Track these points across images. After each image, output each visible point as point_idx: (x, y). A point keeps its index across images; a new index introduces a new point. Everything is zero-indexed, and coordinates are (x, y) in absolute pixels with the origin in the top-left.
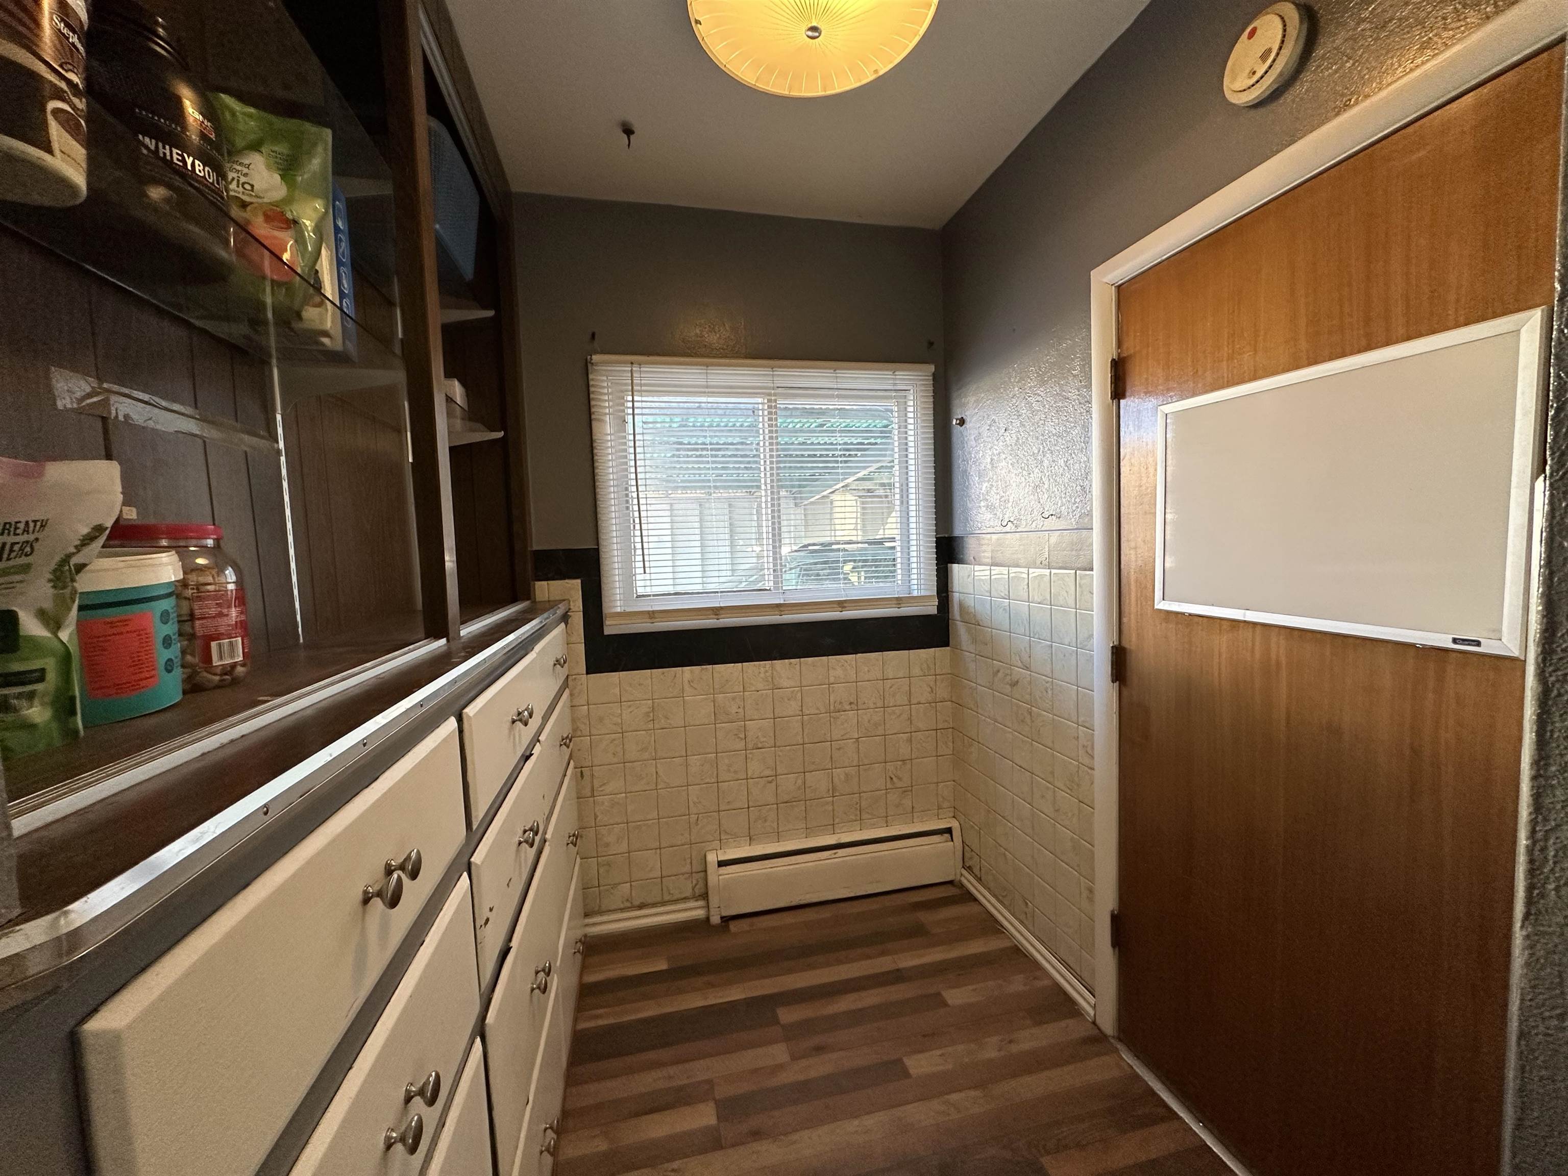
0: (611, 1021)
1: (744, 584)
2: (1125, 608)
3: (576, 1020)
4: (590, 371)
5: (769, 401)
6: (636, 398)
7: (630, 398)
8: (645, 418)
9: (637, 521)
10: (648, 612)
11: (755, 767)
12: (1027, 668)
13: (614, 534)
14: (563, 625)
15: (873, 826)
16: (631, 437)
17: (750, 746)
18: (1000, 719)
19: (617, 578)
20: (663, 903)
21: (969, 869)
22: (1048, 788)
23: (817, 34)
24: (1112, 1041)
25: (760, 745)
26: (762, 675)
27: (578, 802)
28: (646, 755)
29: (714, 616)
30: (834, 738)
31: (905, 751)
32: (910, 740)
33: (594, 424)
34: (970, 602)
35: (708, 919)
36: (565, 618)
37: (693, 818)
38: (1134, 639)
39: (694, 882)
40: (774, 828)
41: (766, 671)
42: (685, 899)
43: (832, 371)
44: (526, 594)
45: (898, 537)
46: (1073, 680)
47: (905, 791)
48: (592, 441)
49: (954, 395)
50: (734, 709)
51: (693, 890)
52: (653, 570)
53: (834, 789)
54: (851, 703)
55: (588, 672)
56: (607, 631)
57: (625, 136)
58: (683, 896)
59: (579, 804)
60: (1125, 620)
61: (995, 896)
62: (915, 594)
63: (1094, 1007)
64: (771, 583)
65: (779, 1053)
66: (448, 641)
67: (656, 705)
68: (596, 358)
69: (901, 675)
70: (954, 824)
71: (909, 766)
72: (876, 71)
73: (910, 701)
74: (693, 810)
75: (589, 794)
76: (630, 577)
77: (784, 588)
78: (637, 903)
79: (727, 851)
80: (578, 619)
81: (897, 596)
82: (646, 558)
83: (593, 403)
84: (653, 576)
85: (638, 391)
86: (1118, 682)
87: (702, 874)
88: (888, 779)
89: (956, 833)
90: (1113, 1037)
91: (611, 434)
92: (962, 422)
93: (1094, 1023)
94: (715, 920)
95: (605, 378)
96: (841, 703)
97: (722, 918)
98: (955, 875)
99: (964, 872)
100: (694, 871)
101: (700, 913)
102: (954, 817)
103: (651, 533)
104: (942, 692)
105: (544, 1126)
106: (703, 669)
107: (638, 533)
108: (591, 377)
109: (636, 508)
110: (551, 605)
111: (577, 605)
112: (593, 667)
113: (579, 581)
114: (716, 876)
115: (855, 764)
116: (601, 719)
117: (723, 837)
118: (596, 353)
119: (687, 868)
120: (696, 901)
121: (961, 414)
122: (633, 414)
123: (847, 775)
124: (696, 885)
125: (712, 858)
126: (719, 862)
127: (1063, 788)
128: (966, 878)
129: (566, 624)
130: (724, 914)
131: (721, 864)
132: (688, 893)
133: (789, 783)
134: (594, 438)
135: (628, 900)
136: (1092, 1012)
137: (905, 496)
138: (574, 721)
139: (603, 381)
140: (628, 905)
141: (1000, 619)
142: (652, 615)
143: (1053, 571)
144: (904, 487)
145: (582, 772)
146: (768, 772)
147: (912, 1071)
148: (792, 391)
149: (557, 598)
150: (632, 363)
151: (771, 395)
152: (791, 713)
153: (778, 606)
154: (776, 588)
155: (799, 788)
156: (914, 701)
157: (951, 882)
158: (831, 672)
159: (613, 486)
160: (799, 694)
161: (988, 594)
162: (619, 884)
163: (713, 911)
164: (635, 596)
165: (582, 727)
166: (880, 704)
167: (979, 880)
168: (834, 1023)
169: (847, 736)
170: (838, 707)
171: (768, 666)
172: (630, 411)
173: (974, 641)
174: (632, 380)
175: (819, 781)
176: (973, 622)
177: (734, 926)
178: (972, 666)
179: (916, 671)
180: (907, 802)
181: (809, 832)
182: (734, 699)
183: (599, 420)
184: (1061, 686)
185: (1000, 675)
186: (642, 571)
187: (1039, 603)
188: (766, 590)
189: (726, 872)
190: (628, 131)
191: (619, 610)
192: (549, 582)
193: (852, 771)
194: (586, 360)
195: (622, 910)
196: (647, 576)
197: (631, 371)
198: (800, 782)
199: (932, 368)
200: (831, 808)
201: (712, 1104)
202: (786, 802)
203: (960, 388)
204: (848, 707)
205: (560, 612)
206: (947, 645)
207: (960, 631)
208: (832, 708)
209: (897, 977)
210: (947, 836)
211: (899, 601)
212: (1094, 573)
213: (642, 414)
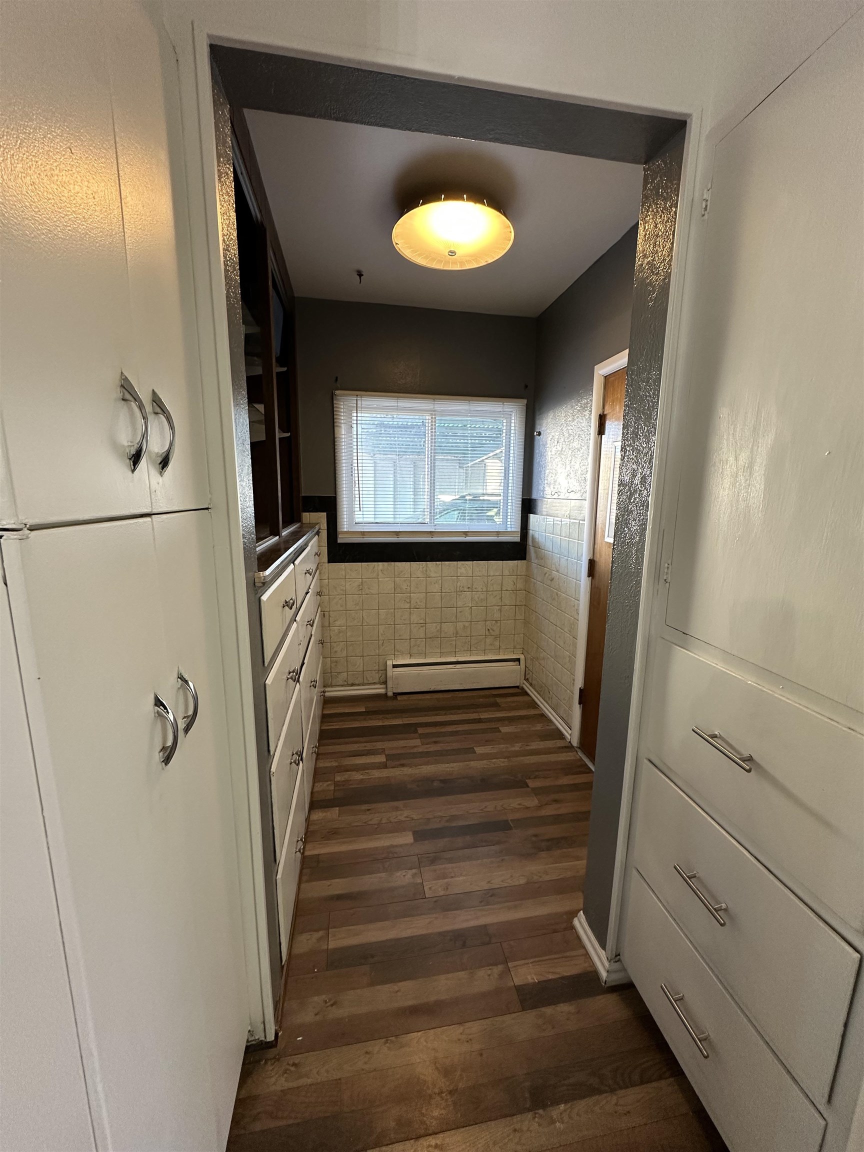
0: (337, 727)
1: (421, 519)
2: (596, 542)
3: (321, 726)
4: (334, 399)
5: (432, 418)
6: (359, 415)
7: (355, 414)
8: (363, 426)
9: (357, 482)
10: (361, 532)
11: (415, 618)
12: (558, 571)
13: (345, 489)
14: (317, 536)
15: (477, 655)
16: (355, 436)
17: (412, 607)
18: (545, 600)
19: (345, 513)
20: (363, 684)
21: (527, 680)
22: (562, 633)
23: (454, 254)
24: (576, 748)
25: (417, 607)
26: (421, 569)
27: (322, 629)
28: (358, 608)
29: (396, 536)
30: (458, 606)
31: (497, 616)
32: (500, 610)
33: (336, 428)
34: (536, 536)
35: (386, 694)
36: (318, 533)
37: (381, 642)
38: (598, 556)
39: (380, 675)
40: (423, 651)
41: (423, 568)
42: (374, 684)
43: (468, 402)
44: (299, 520)
45: (502, 494)
46: (575, 578)
47: (496, 637)
48: (334, 438)
49: (537, 417)
50: (404, 587)
51: (379, 679)
52: (365, 509)
53: (457, 633)
54: (469, 588)
55: (329, 562)
56: (339, 541)
57: (358, 277)
58: (374, 681)
59: (322, 630)
60: (596, 547)
61: (537, 692)
62: (509, 530)
63: (571, 735)
64: (428, 520)
65: (417, 742)
66: (279, 537)
67: (363, 581)
68: (337, 392)
69: (497, 574)
70: (522, 657)
71: (499, 624)
72: (487, 261)
73: (502, 589)
74: (381, 638)
75: (327, 626)
76: (352, 512)
77: (435, 523)
78: (350, 683)
79: (398, 660)
80: (324, 534)
81: (497, 530)
82: (361, 503)
83: (335, 417)
84: (365, 513)
85: (360, 410)
86: (591, 577)
87: (384, 671)
88: (487, 629)
89: (522, 662)
90: (577, 747)
91: (344, 435)
92: (539, 434)
93: (570, 742)
94: (390, 694)
95: (342, 403)
96: (463, 587)
97: (394, 693)
98: (520, 684)
99: (525, 682)
100: (380, 669)
101: (382, 691)
102: (522, 653)
103: (364, 489)
104: (520, 585)
105: (312, 746)
106: (388, 564)
107: (357, 489)
108: (335, 402)
109: (356, 475)
110: (312, 526)
111: (324, 526)
112: (331, 560)
113: (325, 514)
114: (391, 672)
115: (469, 621)
116: (335, 588)
117: (396, 653)
118: (338, 389)
119: (377, 668)
120: (381, 684)
121: (540, 429)
122: (357, 424)
123: (464, 626)
124: (381, 676)
125: (390, 663)
126: (393, 665)
127: (567, 632)
128: (526, 686)
129: (318, 536)
130: (394, 692)
131: (394, 666)
132: (377, 680)
133: (433, 628)
134: (336, 436)
135: (345, 681)
136: (569, 737)
137: (507, 474)
138: (321, 587)
139: (341, 405)
140: (346, 683)
141: (548, 545)
142: (363, 533)
143: (572, 521)
144: (507, 469)
145: (324, 614)
146: (422, 621)
147: (477, 752)
148: (443, 413)
149: (314, 522)
150: (357, 396)
151: (433, 413)
152: (435, 591)
153: (431, 532)
154: (431, 523)
155: (438, 631)
156: (504, 589)
157: (517, 687)
158: (458, 570)
159: (345, 463)
160: (440, 581)
161: (544, 532)
162: (341, 672)
163: (389, 690)
164: (354, 523)
165: (324, 590)
166: (485, 589)
167: (531, 685)
168: (444, 734)
169: (465, 605)
170: (461, 589)
171: (424, 565)
172: (355, 422)
173: (537, 558)
174: (357, 405)
175: (448, 628)
176: (537, 547)
177: (399, 698)
178: (535, 571)
179: (506, 572)
180: (497, 643)
181: (442, 654)
182: (405, 581)
183: (337, 426)
184: (570, 580)
185: (547, 575)
186: (358, 509)
187: (565, 537)
188: (425, 523)
189: (396, 671)
190: (360, 275)
191: (345, 530)
192: (310, 513)
193: (467, 624)
194: (333, 392)
195: (342, 686)
196: (361, 513)
197: (357, 400)
198: (438, 628)
199: (525, 401)
200: (454, 643)
201: (384, 756)
202: (430, 638)
203: (540, 414)
204: (467, 590)
205: (316, 530)
206: (525, 559)
207: (531, 551)
208: (458, 590)
209: (479, 721)
210: (518, 662)
211: (498, 533)
212: (585, 522)
213: (361, 424)
